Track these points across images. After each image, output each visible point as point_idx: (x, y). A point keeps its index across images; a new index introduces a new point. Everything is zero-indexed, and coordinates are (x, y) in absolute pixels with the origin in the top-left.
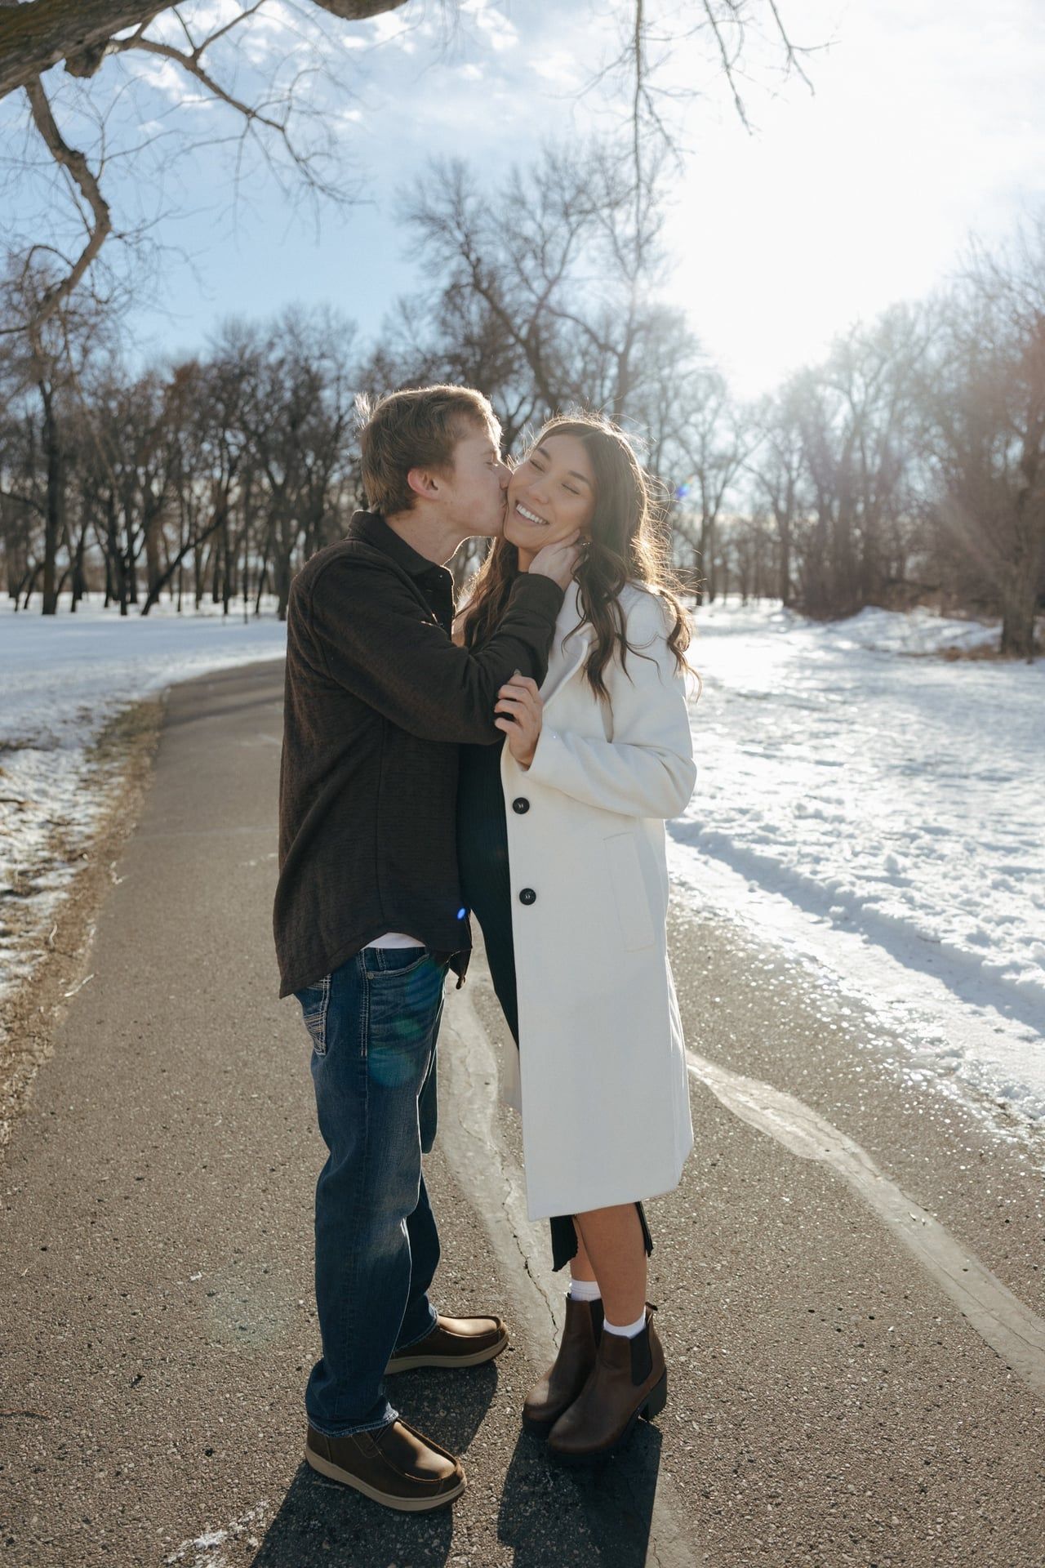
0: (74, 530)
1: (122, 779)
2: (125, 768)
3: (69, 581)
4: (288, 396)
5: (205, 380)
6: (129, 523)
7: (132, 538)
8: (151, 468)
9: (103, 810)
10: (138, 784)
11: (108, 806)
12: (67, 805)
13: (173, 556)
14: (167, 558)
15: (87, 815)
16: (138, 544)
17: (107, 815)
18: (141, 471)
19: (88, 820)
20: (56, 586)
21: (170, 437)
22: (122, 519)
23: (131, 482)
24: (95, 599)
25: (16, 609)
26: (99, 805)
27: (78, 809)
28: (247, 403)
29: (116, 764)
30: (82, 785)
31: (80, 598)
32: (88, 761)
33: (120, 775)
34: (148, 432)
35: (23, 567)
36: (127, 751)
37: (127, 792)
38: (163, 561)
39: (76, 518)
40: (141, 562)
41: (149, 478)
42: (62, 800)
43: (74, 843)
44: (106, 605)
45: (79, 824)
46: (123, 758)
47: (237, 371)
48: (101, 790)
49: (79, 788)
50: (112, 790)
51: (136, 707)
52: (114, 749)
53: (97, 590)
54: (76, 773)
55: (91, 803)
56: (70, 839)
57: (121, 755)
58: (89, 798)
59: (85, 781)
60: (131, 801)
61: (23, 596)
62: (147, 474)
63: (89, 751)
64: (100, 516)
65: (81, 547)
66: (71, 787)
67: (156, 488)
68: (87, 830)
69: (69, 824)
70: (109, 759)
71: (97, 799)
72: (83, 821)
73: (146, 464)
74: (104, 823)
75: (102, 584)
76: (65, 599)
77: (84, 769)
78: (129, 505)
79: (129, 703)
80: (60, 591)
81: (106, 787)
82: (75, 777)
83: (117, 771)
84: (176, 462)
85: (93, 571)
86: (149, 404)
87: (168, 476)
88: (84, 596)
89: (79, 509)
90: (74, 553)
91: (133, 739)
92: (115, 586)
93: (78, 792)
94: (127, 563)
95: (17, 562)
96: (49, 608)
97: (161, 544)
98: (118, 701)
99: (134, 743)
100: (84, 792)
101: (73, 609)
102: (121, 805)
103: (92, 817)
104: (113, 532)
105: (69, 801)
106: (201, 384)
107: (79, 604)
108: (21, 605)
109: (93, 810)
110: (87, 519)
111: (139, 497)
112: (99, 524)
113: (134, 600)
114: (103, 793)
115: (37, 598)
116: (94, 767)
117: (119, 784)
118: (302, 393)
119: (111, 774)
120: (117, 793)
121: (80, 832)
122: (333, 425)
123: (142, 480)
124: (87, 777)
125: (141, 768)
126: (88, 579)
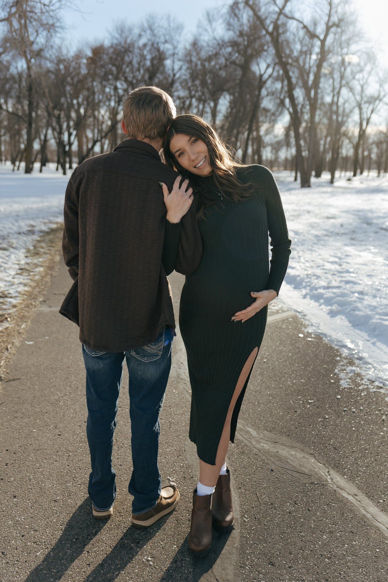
0: (42, 131)
1: (41, 269)
2: (45, 261)
3: (39, 156)
4: (148, 63)
5: (107, 54)
6: (68, 127)
7: (70, 135)
8: (80, 100)
9: (26, 289)
10: (49, 272)
11: (30, 286)
12: (8, 284)
13: (90, 146)
14: (87, 146)
15: (17, 292)
16: (72, 138)
17: (28, 292)
18: (75, 102)
19: (17, 294)
20: (33, 159)
21: (90, 84)
22: (65, 126)
23: (71, 106)
24: (52, 166)
25: (13, 170)
26: (25, 285)
27: (13, 287)
28: (127, 66)
29: (41, 260)
30: (19, 272)
31: (45, 165)
32: (26, 257)
33: (42, 266)
34: (79, 81)
35: (17, 149)
36: (48, 252)
37: (43, 277)
38: (85, 148)
39: (43, 125)
40: (75, 147)
41: (79, 105)
42: (6, 281)
43: (5, 310)
44: (57, 169)
45: (11, 297)
46: (45, 256)
47: (123, 50)
48: (29, 275)
49: (17, 274)
50: (35, 275)
51: (59, 225)
52: (42, 250)
53: (53, 162)
54: (18, 264)
55: (21, 283)
56: (4, 307)
57: (46, 253)
58: (22, 280)
59: (21, 269)
60: (44, 282)
61: (17, 163)
62: (78, 103)
63: (28, 251)
64: (54, 124)
65: (46, 140)
66: (13, 273)
67: (82, 111)
68: (14, 301)
69: (6, 297)
70: (37, 257)
71: (25, 281)
72: (14, 295)
73: (77, 98)
74: (25, 297)
75: (56, 158)
76: (37, 165)
77: (23, 262)
78: (69, 118)
79: (57, 223)
80: (35, 161)
81: (32, 274)
82: (17, 267)
83: (40, 264)
84: (92, 97)
85: (52, 152)
86: (80, 67)
87: (88, 104)
88: (47, 164)
89: (44, 121)
90: (42, 143)
91: (53, 245)
92: (62, 160)
93: (16, 276)
94: (67, 148)
95: (15, 146)
96: (28, 170)
97: (84, 140)
98: (51, 222)
99: (53, 247)
100: (19, 276)
101: (41, 171)
102: (38, 285)
103: (19, 293)
104: (60, 133)
105: (9, 282)
106: (105, 57)
107: (44, 168)
108: (16, 168)
109: (21, 289)
110: (48, 125)
111: (73, 115)
112: (54, 129)
113: (71, 167)
114: (29, 277)
115: (23, 164)
116: (29, 261)
117: (40, 272)
118: (155, 62)
119: (36, 265)
120: (37, 277)
121: (10, 303)
122: (170, 80)
123: (76, 107)
124: (23, 267)
125: (54, 262)
126: (49, 156)
